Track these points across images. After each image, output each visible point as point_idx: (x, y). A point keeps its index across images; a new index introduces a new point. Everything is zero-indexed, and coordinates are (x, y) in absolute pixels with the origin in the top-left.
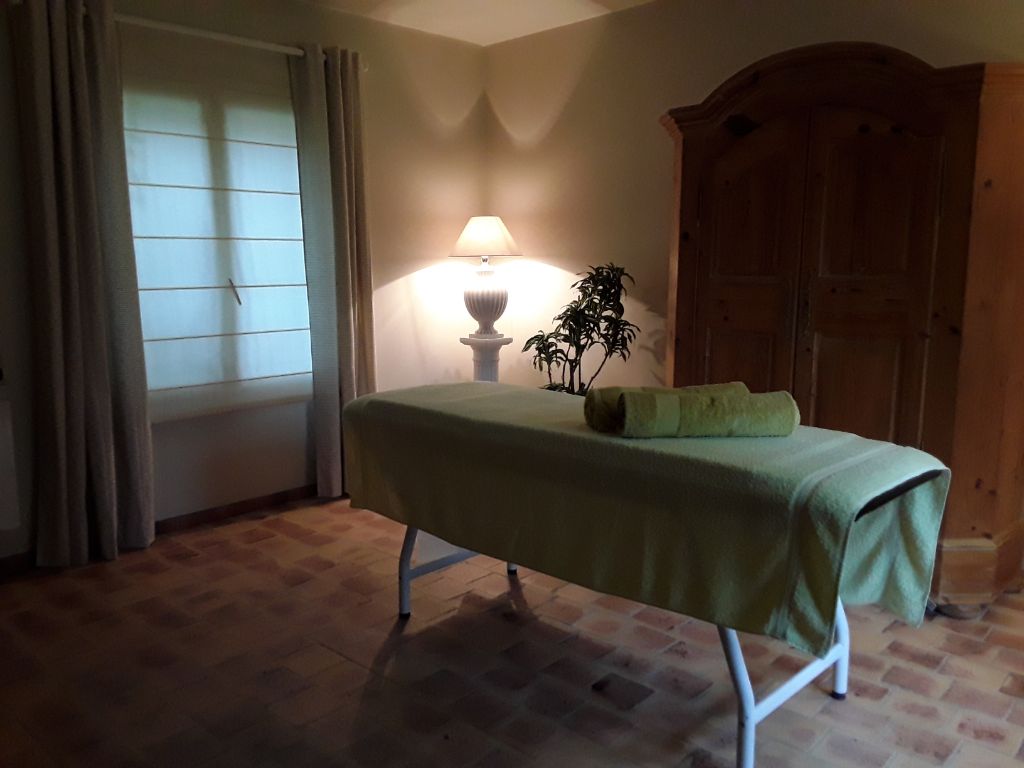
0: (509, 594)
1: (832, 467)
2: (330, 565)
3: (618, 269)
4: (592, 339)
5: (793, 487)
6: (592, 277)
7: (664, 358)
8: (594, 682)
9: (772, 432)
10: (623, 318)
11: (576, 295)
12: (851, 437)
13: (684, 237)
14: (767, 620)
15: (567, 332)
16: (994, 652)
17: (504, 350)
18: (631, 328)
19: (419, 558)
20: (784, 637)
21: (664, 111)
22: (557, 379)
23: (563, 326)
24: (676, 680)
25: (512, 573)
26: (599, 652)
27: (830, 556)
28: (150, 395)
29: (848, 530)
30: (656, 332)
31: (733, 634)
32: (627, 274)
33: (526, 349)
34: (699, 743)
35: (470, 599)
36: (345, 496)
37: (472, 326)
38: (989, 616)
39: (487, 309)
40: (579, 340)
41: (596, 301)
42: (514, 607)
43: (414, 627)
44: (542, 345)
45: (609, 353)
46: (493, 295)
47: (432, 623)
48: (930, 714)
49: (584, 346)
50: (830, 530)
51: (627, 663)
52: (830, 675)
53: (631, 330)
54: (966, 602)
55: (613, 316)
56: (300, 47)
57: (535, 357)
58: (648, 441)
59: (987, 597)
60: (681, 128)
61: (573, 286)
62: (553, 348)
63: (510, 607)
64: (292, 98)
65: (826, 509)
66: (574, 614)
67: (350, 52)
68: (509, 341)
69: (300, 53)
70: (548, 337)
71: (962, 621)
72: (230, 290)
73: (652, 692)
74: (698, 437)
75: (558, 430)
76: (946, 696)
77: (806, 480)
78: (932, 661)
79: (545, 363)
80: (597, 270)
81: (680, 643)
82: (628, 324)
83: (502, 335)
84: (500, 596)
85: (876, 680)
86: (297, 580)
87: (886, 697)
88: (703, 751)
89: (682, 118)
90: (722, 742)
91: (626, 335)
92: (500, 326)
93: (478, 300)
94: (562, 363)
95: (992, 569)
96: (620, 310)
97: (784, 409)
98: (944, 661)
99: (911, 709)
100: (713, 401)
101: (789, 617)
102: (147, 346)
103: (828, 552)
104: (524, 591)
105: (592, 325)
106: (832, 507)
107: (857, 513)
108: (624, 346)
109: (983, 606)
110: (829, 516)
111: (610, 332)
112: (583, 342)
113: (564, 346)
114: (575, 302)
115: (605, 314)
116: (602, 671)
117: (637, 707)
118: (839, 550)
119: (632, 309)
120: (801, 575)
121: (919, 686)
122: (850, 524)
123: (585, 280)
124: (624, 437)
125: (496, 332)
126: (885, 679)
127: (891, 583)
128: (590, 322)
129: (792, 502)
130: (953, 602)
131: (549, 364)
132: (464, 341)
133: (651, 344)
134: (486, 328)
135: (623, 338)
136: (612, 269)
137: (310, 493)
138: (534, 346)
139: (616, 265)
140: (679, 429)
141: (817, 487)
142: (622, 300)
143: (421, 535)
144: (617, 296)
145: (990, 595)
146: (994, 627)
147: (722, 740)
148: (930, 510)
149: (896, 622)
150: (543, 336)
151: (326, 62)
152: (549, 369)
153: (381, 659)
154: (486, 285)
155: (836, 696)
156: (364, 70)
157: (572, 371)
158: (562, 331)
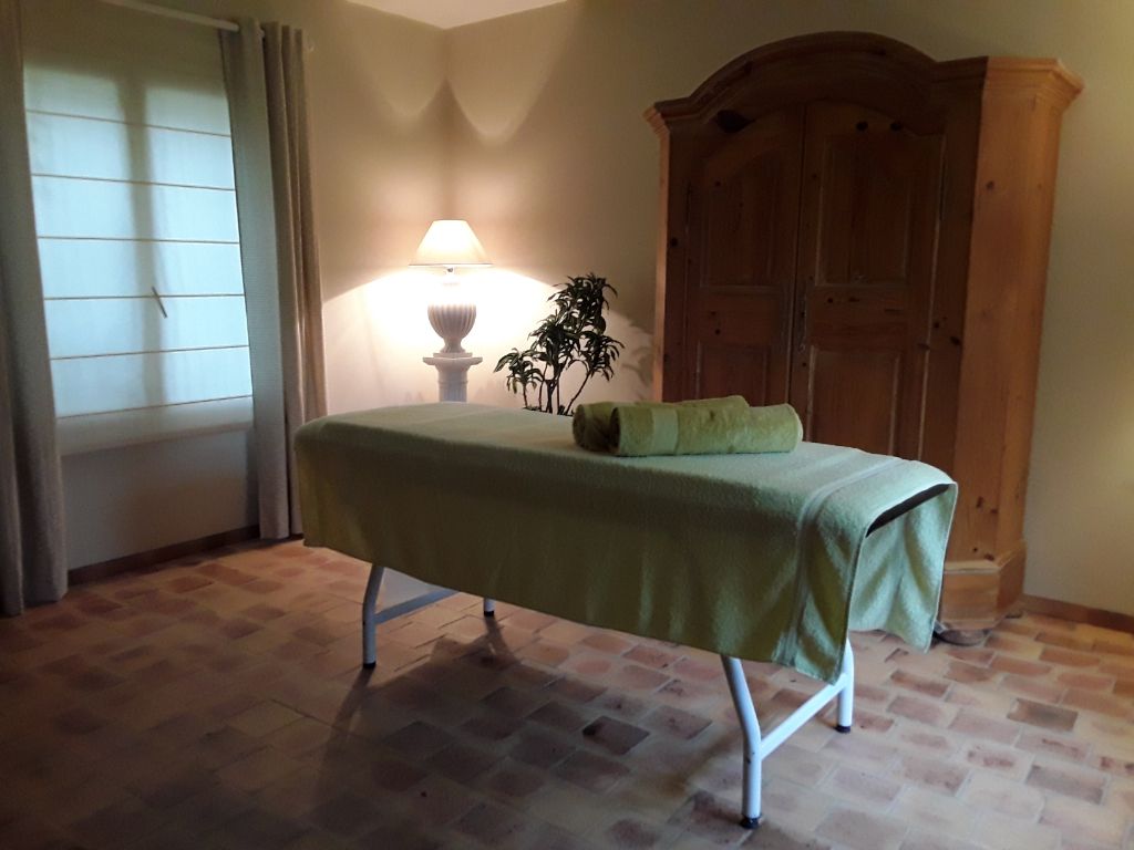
0: (487, 637)
1: (839, 481)
2: (280, 613)
3: (599, 279)
4: (571, 357)
5: (800, 505)
6: (570, 288)
7: (652, 379)
8: (585, 726)
9: (775, 448)
10: (605, 333)
11: (554, 308)
12: (857, 451)
13: (672, 243)
14: (774, 645)
15: (544, 350)
16: (999, 678)
17: (472, 372)
18: (614, 344)
19: (384, 601)
20: (793, 663)
21: (651, 104)
22: (533, 402)
23: (540, 342)
24: (672, 720)
25: (489, 615)
26: (588, 695)
27: (841, 574)
28: (59, 422)
29: (859, 546)
30: (641, 349)
31: (737, 663)
32: (608, 286)
33: (499, 368)
34: (700, 784)
35: (443, 644)
36: (293, 537)
37: (437, 344)
38: (992, 641)
39: (453, 324)
40: (557, 358)
41: (576, 315)
42: (493, 650)
43: (380, 678)
44: (517, 365)
45: (591, 372)
46: (460, 309)
47: (400, 673)
48: (938, 743)
49: (563, 365)
50: (840, 546)
51: (618, 705)
52: (835, 706)
53: (614, 348)
54: (968, 627)
55: (595, 331)
56: (234, 21)
57: (509, 377)
58: (644, 459)
59: (990, 621)
60: (667, 123)
61: (550, 298)
62: (529, 368)
63: (489, 651)
64: (225, 80)
65: (836, 523)
66: (559, 655)
67: (293, 29)
68: (478, 361)
69: (234, 27)
70: (523, 356)
71: (967, 649)
72: (153, 300)
73: (647, 734)
74: (698, 454)
75: (544, 450)
76: (954, 725)
77: (814, 494)
78: (935, 689)
79: (520, 385)
80: (576, 281)
81: (676, 681)
82: (611, 340)
83: (471, 354)
84: (476, 641)
85: (880, 710)
86: (242, 631)
87: (892, 728)
88: (705, 792)
89: (669, 112)
90: (726, 783)
91: (609, 352)
92: (468, 344)
93: (443, 315)
94: (539, 384)
95: (994, 593)
96: (601, 324)
97: (786, 423)
98: (949, 690)
99: (920, 740)
100: (712, 415)
101: (797, 642)
102: (55, 366)
103: (839, 571)
104: (503, 632)
105: (571, 342)
106: (842, 522)
107: (868, 527)
108: (607, 364)
109: (986, 632)
110: (839, 533)
111: (592, 349)
112: (561, 361)
113: (540, 365)
114: (552, 316)
115: (585, 329)
116: (592, 714)
117: (632, 749)
118: (850, 567)
119: (615, 325)
120: (810, 596)
121: (924, 715)
122: (861, 540)
123: (562, 292)
124: (618, 456)
125: (463, 351)
126: (890, 709)
127: (897, 606)
128: (569, 338)
129: (801, 518)
130: (956, 628)
131: (525, 385)
132: (428, 361)
133: (635, 363)
134: (453, 346)
135: (606, 356)
136: (592, 279)
137: (252, 535)
138: (508, 365)
139: (597, 276)
140: (677, 446)
141: (825, 501)
142: (604, 314)
143: (387, 573)
144: (598, 309)
145: (993, 620)
146: (998, 653)
147: (725, 781)
148: (937, 527)
149: (898, 650)
150: (517, 355)
151: (264, 40)
152: (525, 390)
153: (345, 714)
154: (452, 298)
155: (841, 729)
156: (309, 50)
157: (550, 393)
158: (539, 348)
